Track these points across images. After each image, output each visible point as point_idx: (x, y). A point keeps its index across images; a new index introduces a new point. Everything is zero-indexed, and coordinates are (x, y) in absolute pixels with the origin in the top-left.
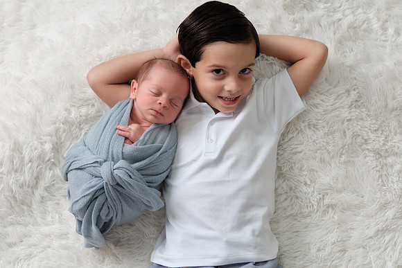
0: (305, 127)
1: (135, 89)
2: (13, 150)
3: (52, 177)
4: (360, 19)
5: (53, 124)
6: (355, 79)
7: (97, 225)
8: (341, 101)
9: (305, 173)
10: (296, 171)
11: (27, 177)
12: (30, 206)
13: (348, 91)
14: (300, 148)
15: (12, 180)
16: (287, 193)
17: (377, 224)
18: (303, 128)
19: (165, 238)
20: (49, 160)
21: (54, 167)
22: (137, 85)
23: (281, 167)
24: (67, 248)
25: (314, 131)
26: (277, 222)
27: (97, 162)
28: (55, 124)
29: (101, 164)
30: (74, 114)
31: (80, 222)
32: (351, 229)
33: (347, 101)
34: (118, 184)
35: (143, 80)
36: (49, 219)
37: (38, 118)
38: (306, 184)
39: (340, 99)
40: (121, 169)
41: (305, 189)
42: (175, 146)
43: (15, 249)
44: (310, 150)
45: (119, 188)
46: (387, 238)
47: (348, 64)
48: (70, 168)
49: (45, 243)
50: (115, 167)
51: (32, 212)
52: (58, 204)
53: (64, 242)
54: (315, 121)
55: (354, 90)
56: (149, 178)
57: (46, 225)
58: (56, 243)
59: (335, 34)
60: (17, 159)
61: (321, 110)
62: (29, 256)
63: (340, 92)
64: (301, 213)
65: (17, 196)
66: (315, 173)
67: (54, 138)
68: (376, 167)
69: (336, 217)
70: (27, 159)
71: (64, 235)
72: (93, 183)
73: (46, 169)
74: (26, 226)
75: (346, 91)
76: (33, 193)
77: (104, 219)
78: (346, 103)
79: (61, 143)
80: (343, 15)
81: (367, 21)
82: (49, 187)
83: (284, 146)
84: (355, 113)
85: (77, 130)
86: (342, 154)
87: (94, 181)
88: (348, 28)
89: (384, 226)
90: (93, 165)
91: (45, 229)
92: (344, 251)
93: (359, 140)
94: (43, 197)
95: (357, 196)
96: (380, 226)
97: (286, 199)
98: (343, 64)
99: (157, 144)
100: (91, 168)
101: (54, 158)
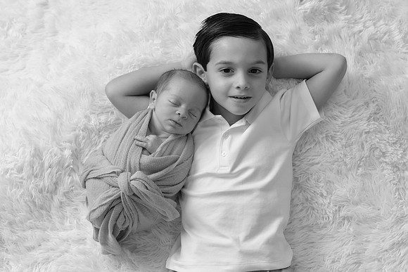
0: (323, 138)
1: (154, 99)
2: (34, 156)
3: (70, 183)
4: (382, 30)
5: (72, 131)
6: (375, 91)
7: (113, 233)
8: (360, 113)
9: (322, 184)
10: (313, 182)
11: (46, 182)
12: (48, 211)
13: (367, 104)
14: (318, 159)
15: (32, 185)
16: (302, 203)
17: (393, 237)
18: (320, 139)
19: (180, 246)
20: (68, 166)
21: (73, 174)
22: (156, 95)
23: (297, 178)
24: (84, 253)
25: (332, 143)
26: (293, 233)
27: (114, 172)
28: (75, 130)
29: (118, 174)
30: (94, 122)
31: (97, 230)
32: (366, 241)
33: (366, 113)
34: (134, 194)
35: (163, 90)
36: (67, 224)
37: (58, 125)
38: (322, 195)
39: (359, 112)
40: (137, 180)
41: (321, 200)
42: (192, 157)
43: (33, 253)
44: (327, 162)
45: (136, 199)
46: (403, 252)
47: (367, 76)
48: (88, 177)
49: (63, 248)
50: (132, 178)
51: (51, 217)
52: (76, 209)
53: (81, 247)
54: (333, 133)
55: (373, 102)
56: (165, 189)
57: (64, 230)
58: (74, 248)
59: (355, 45)
60: (37, 165)
61: (339, 122)
62: (47, 260)
63: (359, 105)
64: (317, 224)
65: (36, 201)
66: (332, 185)
67: (74, 145)
68: (394, 180)
69: (351, 230)
70: (46, 164)
71: (81, 241)
72: (110, 193)
73: (65, 174)
74: (45, 230)
75: (365, 103)
76: (52, 198)
77: (120, 227)
78: (364, 115)
79: (81, 150)
80: (364, 26)
81: (388, 32)
82: (67, 192)
83: (302, 158)
84: (373, 126)
85: (96, 137)
86: (359, 166)
87: (112, 191)
88: (368, 40)
89: (400, 239)
90: (110, 175)
91: (63, 234)
92: (359, 263)
93: (377, 153)
94: (61, 203)
95: (373, 208)
96: (395, 240)
97: (302, 210)
98: (362, 75)
99: (174, 155)
100: (109, 178)
101: (73, 164)
